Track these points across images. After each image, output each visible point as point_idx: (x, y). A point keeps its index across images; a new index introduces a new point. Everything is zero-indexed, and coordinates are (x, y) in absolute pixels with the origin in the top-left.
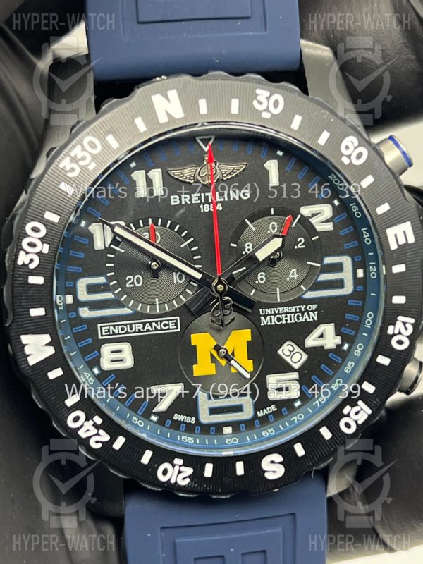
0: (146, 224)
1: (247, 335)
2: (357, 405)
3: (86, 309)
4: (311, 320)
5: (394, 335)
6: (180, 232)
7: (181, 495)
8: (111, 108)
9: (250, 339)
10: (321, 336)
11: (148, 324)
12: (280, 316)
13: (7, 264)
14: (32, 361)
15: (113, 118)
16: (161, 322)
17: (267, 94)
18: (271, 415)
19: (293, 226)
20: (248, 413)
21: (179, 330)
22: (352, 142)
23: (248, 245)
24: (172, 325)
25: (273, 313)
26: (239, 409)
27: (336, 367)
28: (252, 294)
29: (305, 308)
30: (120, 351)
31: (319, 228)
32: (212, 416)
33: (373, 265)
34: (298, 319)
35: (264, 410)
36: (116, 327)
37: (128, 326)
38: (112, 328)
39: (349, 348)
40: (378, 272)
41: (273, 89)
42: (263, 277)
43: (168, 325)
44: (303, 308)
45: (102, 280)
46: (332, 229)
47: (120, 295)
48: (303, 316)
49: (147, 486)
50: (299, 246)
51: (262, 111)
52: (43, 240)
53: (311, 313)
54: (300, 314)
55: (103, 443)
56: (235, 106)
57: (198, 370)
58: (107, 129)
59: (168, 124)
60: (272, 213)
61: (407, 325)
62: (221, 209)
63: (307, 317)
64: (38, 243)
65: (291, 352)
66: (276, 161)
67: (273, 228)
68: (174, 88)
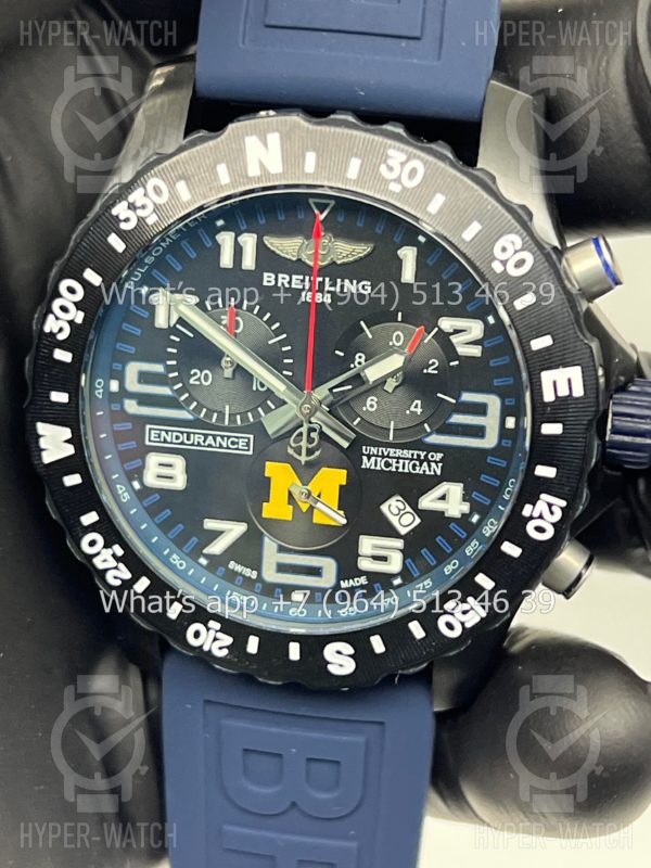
1: (340, 476)
2: (466, 602)
3: (134, 402)
4: (432, 473)
6: (270, 323)
7: (219, 667)
9: (344, 483)
10: (443, 498)
11: (210, 437)
12: (390, 460)
14: (47, 458)
15: (190, 159)
16: (229, 437)
17: (404, 157)
19: (426, 341)
20: (328, 580)
21: (251, 453)
22: (513, 243)
23: (360, 357)
24: (243, 445)
25: (380, 454)
26: (315, 572)
27: (457, 543)
28: (355, 424)
29: (426, 456)
30: (170, 466)
31: (462, 350)
32: (279, 574)
34: (414, 469)
36: (170, 433)
37: (185, 435)
38: (163, 433)
39: (479, 522)
41: (415, 151)
42: (374, 403)
43: (238, 443)
44: (423, 454)
45: (159, 368)
46: (479, 355)
47: (180, 392)
48: (421, 466)
49: (177, 647)
50: (430, 371)
51: (391, 181)
52: (78, 305)
53: (433, 465)
54: (418, 463)
55: (122, 581)
56: (354, 167)
57: (268, 511)
58: (180, 172)
59: (259, 179)
60: (400, 319)
61: (554, 508)
63: (427, 469)
65: (400, 510)
66: (415, 249)
67: (398, 338)
68: (277, 130)
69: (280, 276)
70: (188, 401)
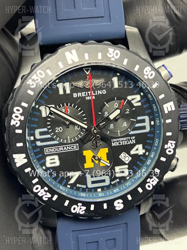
0: (63, 105)
1: (106, 150)
2: (153, 178)
3: (39, 142)
4: (133, 143)
5: (167, 148)
6: (77, 108)
7: (81, 218)
8: (48, 58)
9: (108, 152)
10: (137, 150)
11: (65, 147)
12: (120, 142)
13: (6, 125)
14: (18, 165)
15: (49, 62)
16: (71, 146)
17: (113, 50)
18: (117, 183)
19: (124, 104)
20: (107, 183)
21: (78, 149)
22: (148, 69)
23: (106, 113)
24: (76, 147)
25: (117, 141)
26: (104, 181)
27: (143, 162)
28: (108, 133)
29: (130, 138)
30: (54, 159)
31: (135, 105)
32: (93, 185)
33: (158, 120)
34: (127, 143)
35: (114, 181)
36: (52, 149)
37: (57, 148)
38: (50, 150)
39: (149, 154)
40: (160, 122)
41: (116, 48)
42: (112, 126)
43: (74, 147)
44: (129, 138)
45: (45, 130)
46: (140, 105)
47: (53, 135)
48: (129, 142)
49: (67, 215)
50: (127, 113)
51: (111, 58)
52: (21, 114)
53: (133, 140)
54: (128, 141)
55: (48, 198)
56: (100, 56)
57: (86, 166)
58: (47, 67)
59: (72, 64)
60: (116, 99)
61: (172, 144)
62: (94, 98)
63: (131, 142)
64: (19, 116)
65: (124, 156)
66: (117, 77)
67: (116, 105)
68: (74, 49)
69: (78, 93)
70: (56, 138)
